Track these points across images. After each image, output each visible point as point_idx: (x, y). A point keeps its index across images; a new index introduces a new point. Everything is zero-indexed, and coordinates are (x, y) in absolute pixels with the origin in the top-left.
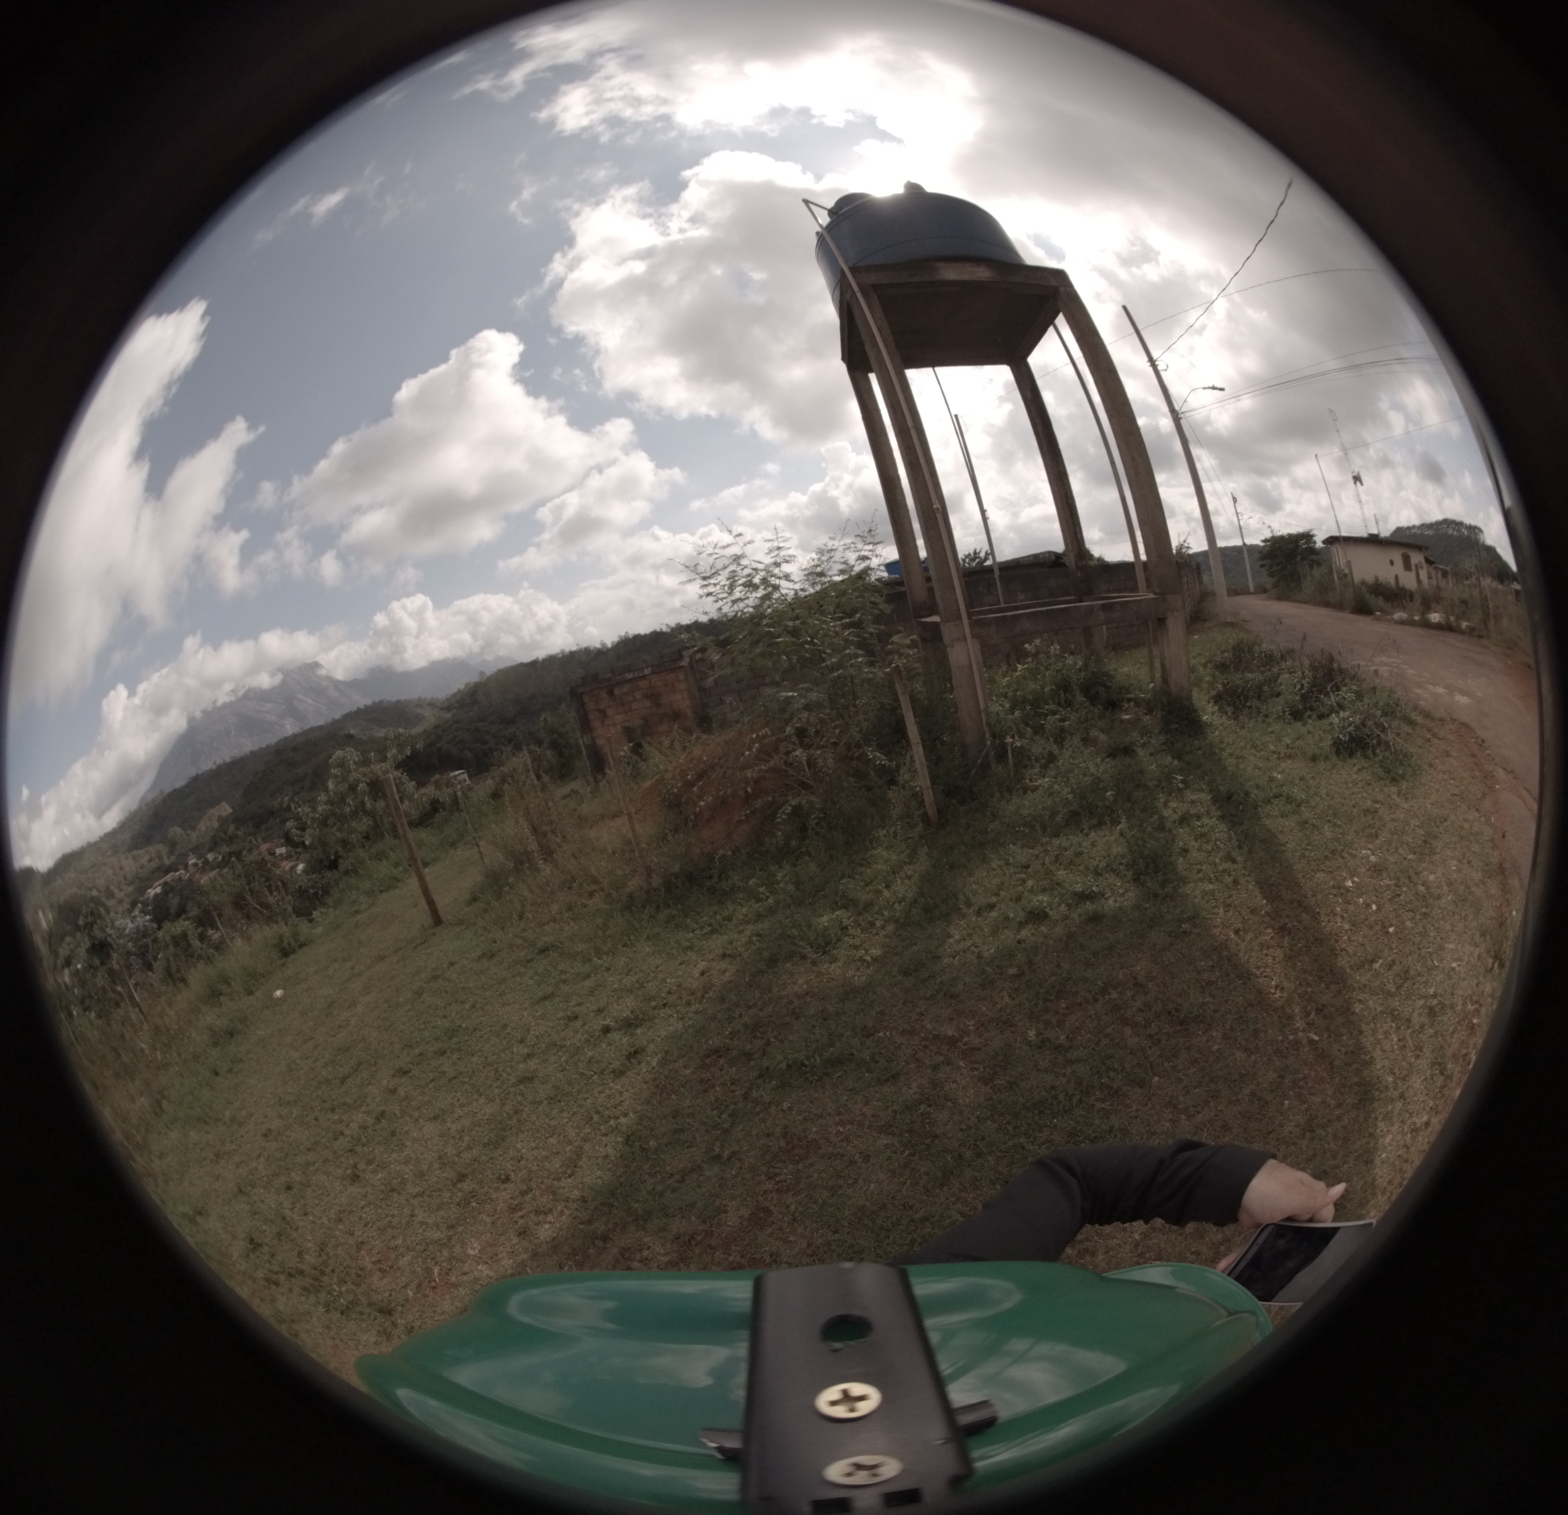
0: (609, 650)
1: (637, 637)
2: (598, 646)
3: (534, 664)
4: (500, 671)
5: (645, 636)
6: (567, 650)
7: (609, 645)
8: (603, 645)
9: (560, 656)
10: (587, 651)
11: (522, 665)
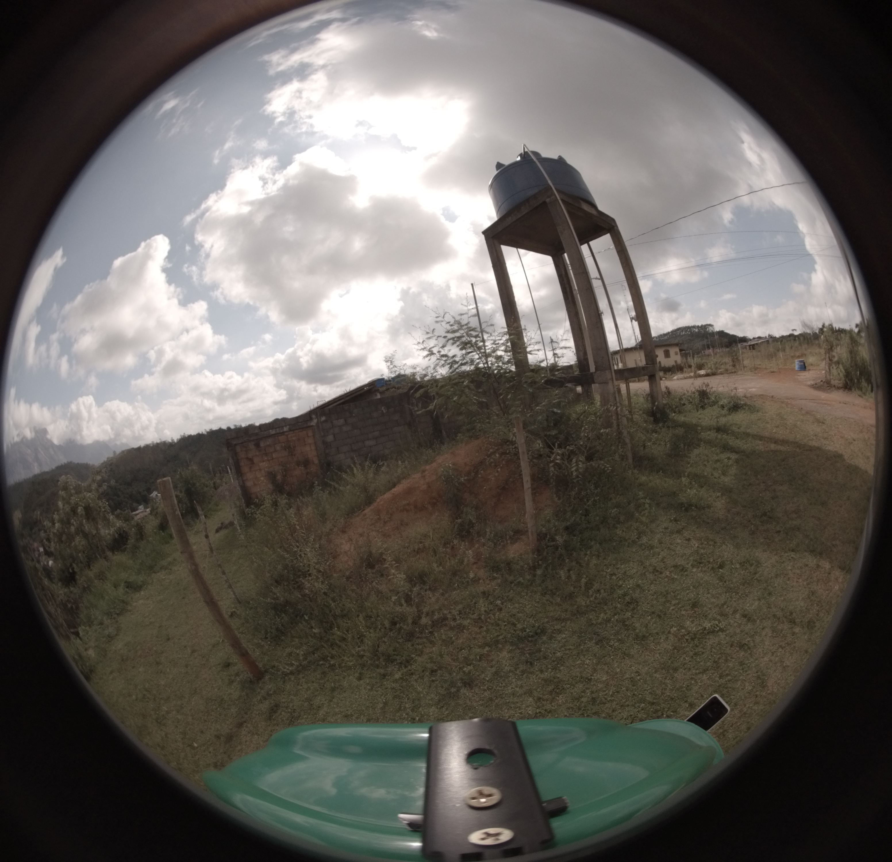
0: (176, 444)
1: (190, 436)
2: (170, 441)
3: (139, 448)
4: (123, 452)
5: (194, 436)
6: (155, 442)
7: (176, 441)
8: (173, 440)
9: (152, 445)
10: (164, 443)
11: (133, 449)
